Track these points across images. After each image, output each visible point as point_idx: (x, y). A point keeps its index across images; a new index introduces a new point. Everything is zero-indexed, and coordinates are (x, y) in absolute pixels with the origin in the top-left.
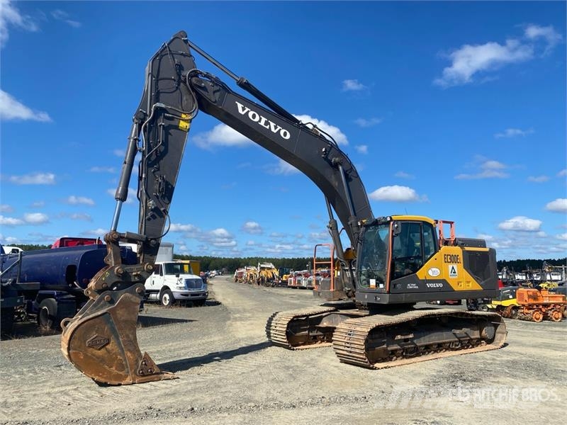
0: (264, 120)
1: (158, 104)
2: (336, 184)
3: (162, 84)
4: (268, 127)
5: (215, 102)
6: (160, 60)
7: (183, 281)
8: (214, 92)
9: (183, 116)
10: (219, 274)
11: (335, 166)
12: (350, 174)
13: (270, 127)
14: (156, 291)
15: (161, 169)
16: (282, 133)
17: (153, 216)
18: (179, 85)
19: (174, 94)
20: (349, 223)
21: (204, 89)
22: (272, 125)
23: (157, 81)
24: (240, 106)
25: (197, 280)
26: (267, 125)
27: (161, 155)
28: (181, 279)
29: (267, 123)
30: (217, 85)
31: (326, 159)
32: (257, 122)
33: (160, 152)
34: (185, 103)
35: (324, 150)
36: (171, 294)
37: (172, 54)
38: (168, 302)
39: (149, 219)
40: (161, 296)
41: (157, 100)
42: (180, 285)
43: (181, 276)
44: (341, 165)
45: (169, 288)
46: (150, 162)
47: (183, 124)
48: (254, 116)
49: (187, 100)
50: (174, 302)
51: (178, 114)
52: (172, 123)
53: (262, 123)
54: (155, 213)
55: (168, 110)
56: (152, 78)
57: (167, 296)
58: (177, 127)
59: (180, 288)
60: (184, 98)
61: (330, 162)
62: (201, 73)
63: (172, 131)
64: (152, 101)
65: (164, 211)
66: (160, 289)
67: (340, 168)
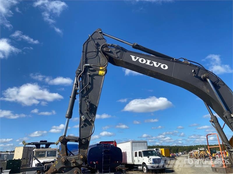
0: (149, 61)
1: (86, 65)
2: (207, 91)
3: (88, 55)
4: (152, 65)
5: (118, 57)
6: (87, 44)
7: (152, 160)
8: (117, 53)
9: (101, 68)
10: (183, 154)
11: (205, 80)
12: (218, 84)
13: (153, 65)
14: (140, 165)
15: (89, 97)
16: (162, 66)
17: (85, 125)
18: (98, 53)
19: (96, 58)
20: (224, 116)
21: (111, 52)
22: (155, 63)
23: (86, 53)
24: (133, 57)
25: (158, 159)
26: (151, 64)
27: (89, 91)
28: (150, 159)
29: (151, 63)
30: (118, 49)
31: (197, 76)
32: (145, 63)
33: (88, 89)
34: (101, 61)
35: (193, 71)
36: (146, 166)
37: (94, 40)
38: (146, 171)
39: (82, 127)
40: (143, 168)
41: (86, 63)
42: (150, 162)
43: (150, 157)
44: (208, 78)
45: (145, 164)
46: (83, 95)
47: (101, 73)
48: (142, 61)
49: (102, 60)
50: (148, 170)
51: (98, 67)
52: (95, 73)
53: (148, 63)
54: (86, 123)
55: (92, 66)
56: (83, 53)
57: (145, 167)
58: (98, 75)
59: (151, 163)
60: (101, 59)
61: (200, 78)
62: (109, 45)
63: (95, 77)
64: (84, 63)
65: (91, 121)
66: (142, 164)
67: (208, 80)
